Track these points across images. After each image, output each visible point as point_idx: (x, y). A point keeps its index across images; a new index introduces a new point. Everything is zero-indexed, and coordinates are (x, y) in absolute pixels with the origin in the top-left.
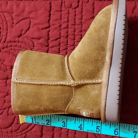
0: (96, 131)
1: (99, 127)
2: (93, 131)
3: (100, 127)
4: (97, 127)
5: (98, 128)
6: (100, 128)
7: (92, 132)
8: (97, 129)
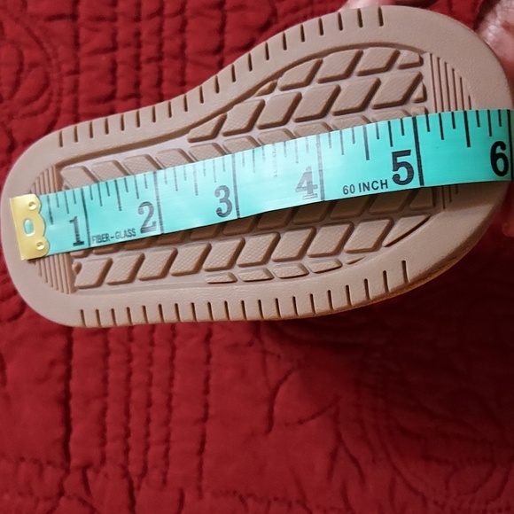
0: (396, 179)
1: (407, 153)
2: (375, 185)
3: (414, 153)
4: (396, 155)
5: (400, 159)
6: (412, 159)
7: (372, 192)
8: (396, 166)
